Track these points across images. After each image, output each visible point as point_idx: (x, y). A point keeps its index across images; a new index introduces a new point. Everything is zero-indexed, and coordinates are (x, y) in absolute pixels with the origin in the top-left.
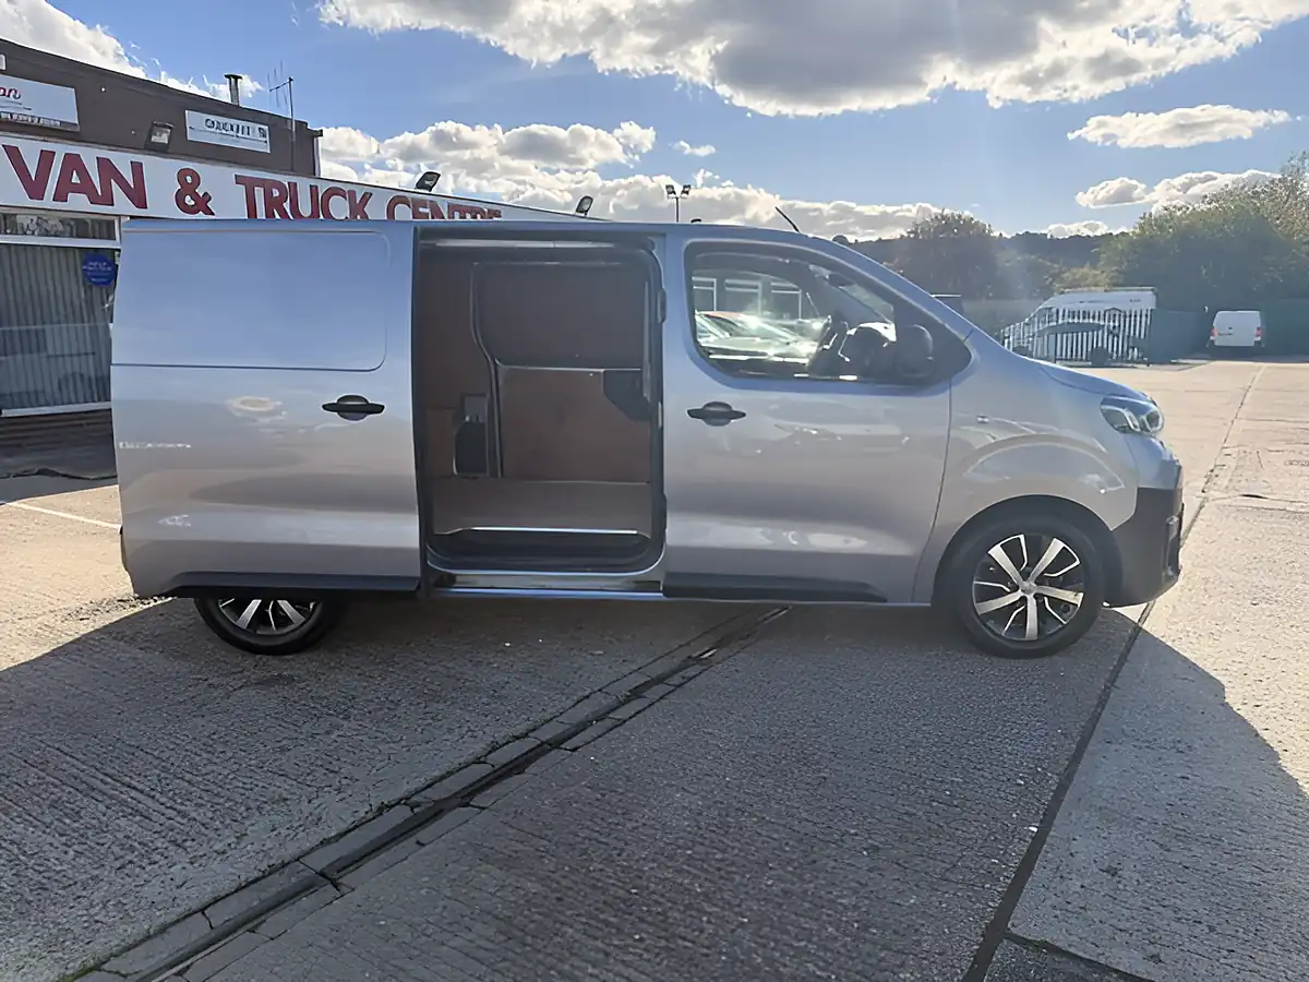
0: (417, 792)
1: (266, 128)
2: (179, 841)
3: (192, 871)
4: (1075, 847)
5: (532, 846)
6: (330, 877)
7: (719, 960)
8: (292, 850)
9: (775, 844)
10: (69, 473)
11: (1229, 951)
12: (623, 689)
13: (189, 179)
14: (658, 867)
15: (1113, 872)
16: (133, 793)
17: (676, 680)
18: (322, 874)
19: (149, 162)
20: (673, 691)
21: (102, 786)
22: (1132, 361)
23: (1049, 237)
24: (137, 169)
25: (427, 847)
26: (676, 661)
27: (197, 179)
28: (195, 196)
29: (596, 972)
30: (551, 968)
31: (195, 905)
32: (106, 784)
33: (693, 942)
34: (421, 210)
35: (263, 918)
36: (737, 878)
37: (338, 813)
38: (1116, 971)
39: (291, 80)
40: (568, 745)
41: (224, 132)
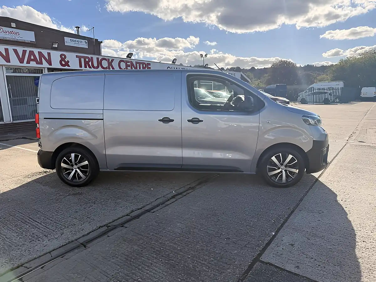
0: (110, 223)
1: (87, 41)
2: (46, 235)
3: (49, 243)
4: (283, 238)
5: (137, 237)
6: (84, 245)
7: (181, 266)
8: (75, 237)
9: (202, 237)
10: (31, 138)
11: (319, 265)
12: (170, 196)
13: (63, 57)
14: (170, 242)
15: (292, 245)
16: (36, 223)
17: (185, 194)
18: (82, 244)
19: (53, 53)
20: (183, 197)
21: (29, 221)
22: (337, 102)
23: (315, 66)
24: (49, 54)
25: (110, 237)
26: (186, 189)
27: (65, 57)
28: (65, 61)
29: (148, 269)
30: (137, 268)
31: (48, 251)
32: (30, 220)
33: (175, 261)
34: (128, 64)
35: (65, 254)
36: (190, 246)
37: (88, 228)
38: (286, 270)
39: (93, 28)
40: (152, 211)
41: (75, 42)
